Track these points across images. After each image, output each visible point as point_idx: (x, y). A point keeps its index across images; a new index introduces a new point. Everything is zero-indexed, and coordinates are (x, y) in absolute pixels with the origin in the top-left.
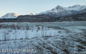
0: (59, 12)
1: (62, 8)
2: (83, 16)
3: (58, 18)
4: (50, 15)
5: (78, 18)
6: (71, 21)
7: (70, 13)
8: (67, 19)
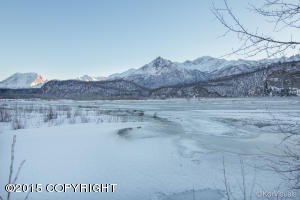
0: (160, 74)
1: (168, 64)
2: (222, 85)
3: (157, 89)
4: (136, 81)
6: (191, 97)
7: (187, 77)
8: (179, 92)
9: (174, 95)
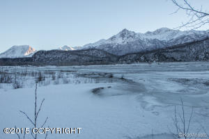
0: (125, 43)
1: (132, 34)
5: (167, 55)
6: (152, 61)
7: (149, 45)
9: (137, 60)
